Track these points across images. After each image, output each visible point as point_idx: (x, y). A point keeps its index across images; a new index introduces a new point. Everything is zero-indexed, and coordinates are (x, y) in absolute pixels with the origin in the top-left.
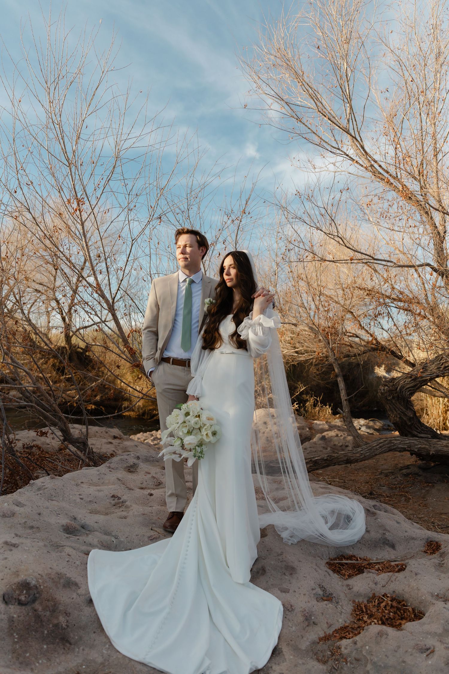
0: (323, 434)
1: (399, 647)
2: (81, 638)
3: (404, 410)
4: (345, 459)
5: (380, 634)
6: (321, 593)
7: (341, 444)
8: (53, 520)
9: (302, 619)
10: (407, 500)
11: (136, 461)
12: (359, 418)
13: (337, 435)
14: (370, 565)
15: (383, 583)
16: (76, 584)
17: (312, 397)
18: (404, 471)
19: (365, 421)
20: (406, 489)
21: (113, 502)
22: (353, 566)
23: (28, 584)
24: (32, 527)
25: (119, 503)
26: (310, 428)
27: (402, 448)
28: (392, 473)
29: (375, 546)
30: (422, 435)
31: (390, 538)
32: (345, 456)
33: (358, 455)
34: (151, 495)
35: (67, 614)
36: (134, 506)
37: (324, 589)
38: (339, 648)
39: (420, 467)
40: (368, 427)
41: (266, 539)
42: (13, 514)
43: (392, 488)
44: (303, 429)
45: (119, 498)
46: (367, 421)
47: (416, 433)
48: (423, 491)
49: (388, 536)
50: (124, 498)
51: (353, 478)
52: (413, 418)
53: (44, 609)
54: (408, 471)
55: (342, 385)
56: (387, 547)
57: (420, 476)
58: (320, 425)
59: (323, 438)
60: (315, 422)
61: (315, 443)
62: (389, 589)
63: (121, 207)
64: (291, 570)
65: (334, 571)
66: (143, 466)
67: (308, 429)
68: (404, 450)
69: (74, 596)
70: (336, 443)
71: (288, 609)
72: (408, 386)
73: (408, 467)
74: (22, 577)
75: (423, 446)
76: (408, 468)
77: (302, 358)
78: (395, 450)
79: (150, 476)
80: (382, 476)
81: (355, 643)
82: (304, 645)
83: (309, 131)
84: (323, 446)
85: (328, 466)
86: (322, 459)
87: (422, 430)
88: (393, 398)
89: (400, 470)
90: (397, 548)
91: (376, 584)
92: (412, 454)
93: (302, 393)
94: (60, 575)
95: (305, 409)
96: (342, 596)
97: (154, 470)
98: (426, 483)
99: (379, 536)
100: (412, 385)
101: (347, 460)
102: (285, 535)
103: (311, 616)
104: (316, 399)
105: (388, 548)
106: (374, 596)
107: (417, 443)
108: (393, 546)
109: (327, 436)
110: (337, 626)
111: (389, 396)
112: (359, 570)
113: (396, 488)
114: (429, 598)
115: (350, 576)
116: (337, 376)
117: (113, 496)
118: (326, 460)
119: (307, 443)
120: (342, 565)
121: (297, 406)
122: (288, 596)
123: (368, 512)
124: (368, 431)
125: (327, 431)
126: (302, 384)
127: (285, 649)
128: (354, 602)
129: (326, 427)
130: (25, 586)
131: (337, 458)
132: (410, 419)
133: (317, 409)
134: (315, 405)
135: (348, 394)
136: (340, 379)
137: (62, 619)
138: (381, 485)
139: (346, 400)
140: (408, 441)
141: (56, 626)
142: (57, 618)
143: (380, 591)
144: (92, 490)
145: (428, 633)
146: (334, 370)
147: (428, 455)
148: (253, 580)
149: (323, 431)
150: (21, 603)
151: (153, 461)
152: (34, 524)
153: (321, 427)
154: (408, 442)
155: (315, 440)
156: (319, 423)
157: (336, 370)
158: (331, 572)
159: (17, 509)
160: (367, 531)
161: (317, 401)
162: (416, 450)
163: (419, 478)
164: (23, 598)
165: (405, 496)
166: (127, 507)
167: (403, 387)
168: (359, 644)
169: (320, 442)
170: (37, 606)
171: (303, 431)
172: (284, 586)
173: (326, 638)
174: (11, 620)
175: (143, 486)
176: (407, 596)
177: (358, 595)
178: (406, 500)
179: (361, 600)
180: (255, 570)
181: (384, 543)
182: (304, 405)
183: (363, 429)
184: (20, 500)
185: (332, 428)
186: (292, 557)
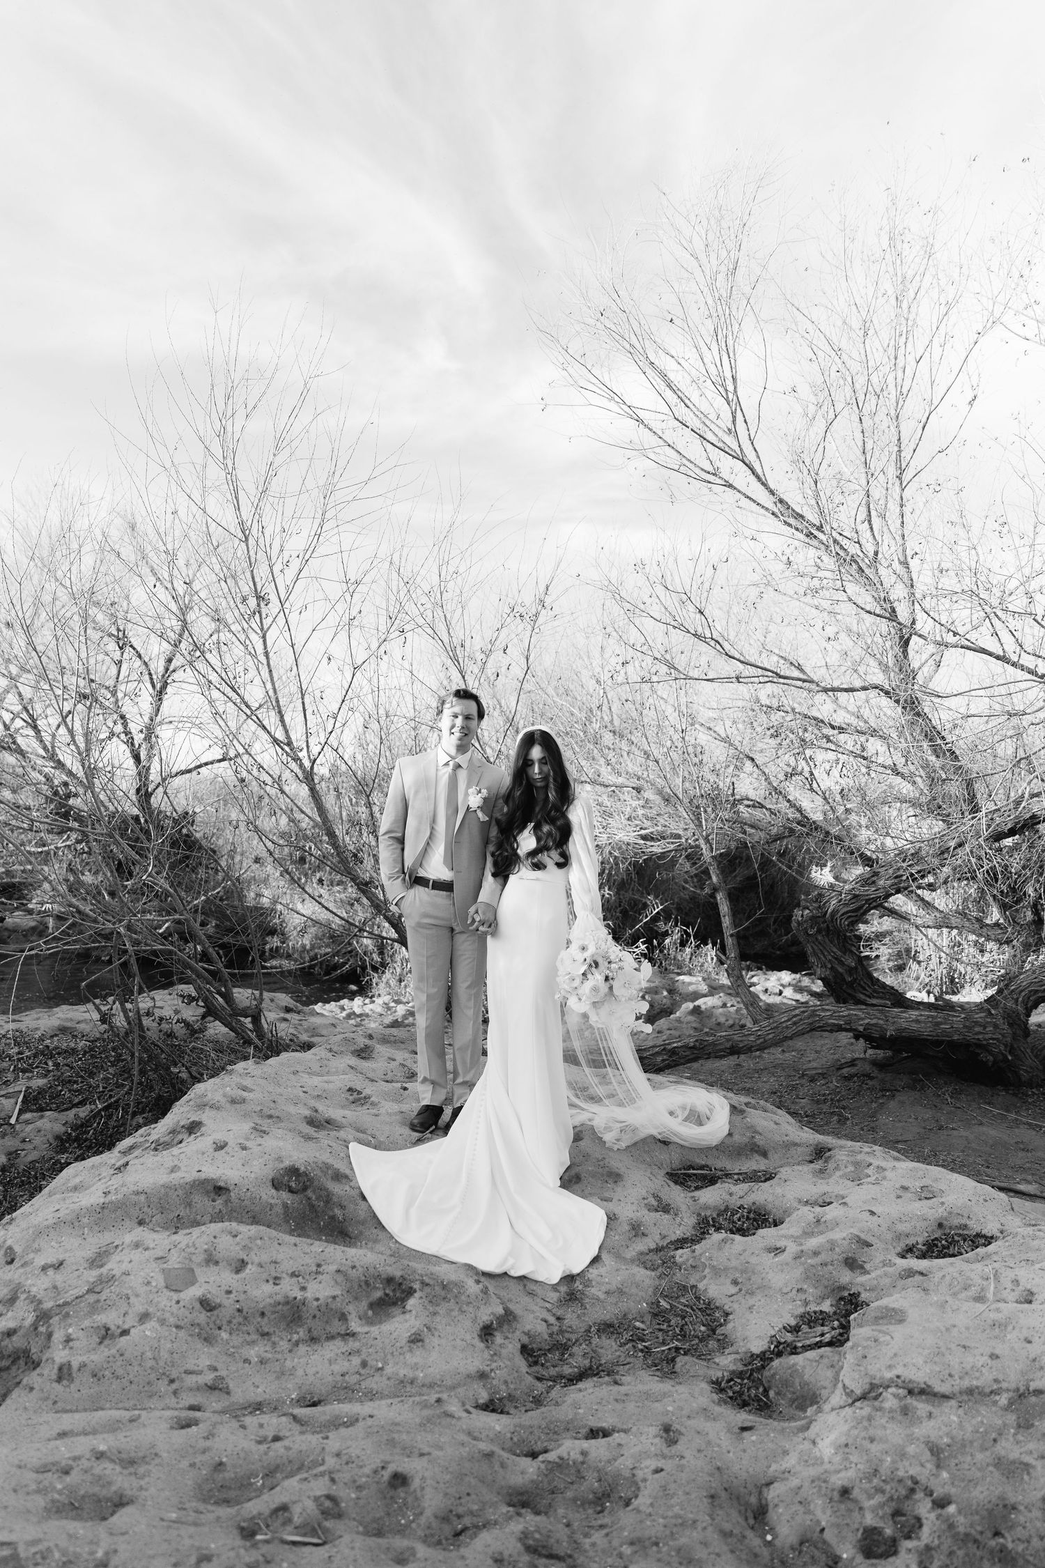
0: (697, 1003)
1: (744, 1251)
2: (361, 1233)
3: (839, 953)
4: (728, 1045)
5: (724, 1241)
6: (655, 1203)
7: (731, 1022)
8: (292, 1109)
9: (627, 1228)
10: (842, 1121)
11: (368, 1042)
12: (780, 970)
13: (724, 1005)
14: (728, 1175)
15: (742, 1194)
16: (346, 1177)
17: (676, 925)
18: (845, 1071)
19: (794, 976)
20: (844, 1103)
21: (351, 1098)
22: (704, 1177)
23: (298, 1169)
24: (270, 1117)
25: (359, 1099)
26: (670, 992)
27: (834, 1025)
28: (823, 1075)
29: (739, 1154)
30: (874, 1001)
31: (761, 1143)
32: (728, 1040)
33: (752, 1038)
34: (405, 1089)
35: (342, 1207)
36: (383, 1102)
37: (659, 1199)
38: (673, 1257)
39: (874, 1063)
40: (799, 989)
41: (582, 1143)
42: (244, 1101)
43: (818, 1102)
44: (656, 993)
45: (359, 1093)
46: (798, 976)
47: (863, 997)
48: (874, 1105)
49: (759, 1139)
50: (367, 1092)
51: (748, 1086)
52: (856, 968)
53: (317, 1199)
54: (853, 1070)
55: (724, 908)
56: (756, 1155)
57: (872, 1078)
58: (690, 984)
59: (697, 1010)
60: (681, 978)
61: (679, 1020)
62: (747, 1202)
63: (327, 599)
64: (616, 1177)
65: (676, 1183)
66: (382, 1050)
67: (665, 993)
68: (840, 1029)
69: (347, 1188)
70: (722, 1020)
71: (611, 1218)
72: (846, 909)
73: (852, 1063)
74: (287, 1163)
75: (874, 1021)
76: (853, 1065)
77: (657, 848)
78: (822, 1029)
79: (396, 1063)
80: (803, 1081)
81: (694, 1251)
82: (630, 1253)
83: (661, 442)
84: (694, 1025)
85: (695, 1059)
86: (686, 1047)
87: (875, 991)
88: (819, 931)
89: (838, 1069)
90: (770, 1155)
91: (731, 1194)
92: (857, 1037)
93: (655, 919)
94: (328, 1166)
95: (661, 951)
96: (683, 1208)
97: (401, 1056)
98: (881, 1090)
99: (745, 1140)
100: (852, 907)
101: (732, 1047)
102: (608, 1137)
103: (639, 1226)
104: (685, 931)
105: (757, 1157)
106: (727, 1209)
107: (863, 1016)
108: (764, 1154)
109: (703, 1007)
110: (674, 1238)
111: (812, 927)
112: (712, 1181)
113: (825, 1101)
114: (795, 1204)
115: (697, 1188)
116: (715, 890)
117: (350, 1090)
118: (694, 1047)
119: (662, 1021)
120: (689, 1176)
121: (643, 947)
122: (610, 1205)
123: (734, 1109)
124: (798, 997)
125: (705, 996)
126: (656, 897)
127: (604, 1256)
128: (699, 1215)
129: (704, 988)
130: (293, 1171)
131: (713, 1044)
132: (851, 971)
133: (688, 950)
134: (683, 944)
135: (735, 924)
136: (720, 897)
137: (337, 1212)
138: (798, 1097)
139: (732, 935)
140: (845, 1011)
141: (333, 1218)
142: (332, 1210)
143: (734, 1202)
144: (316, 1080)
145: (783, 1236)
146: (710, 878)
147: (883, 1038)
148: (563, 1186)
149: (696, 996)
150: (291, 1191)
151: (395, 1042)
152: (272, 1112)
153: (692, 988)
154: (845, 1013)
155: (678, 1014)
156: (691, 982)
157: (714, 879)
158: (672, 1184)
159: (245, 1094)
160: (730, 1134)
161: (688, 935)
162: (861, 1029)
163: (870, 1083)
164: (293, 1184)
165: (840, 1115)
166: (373, 1104)
167: (834, 912)
168: (697, 1253)
169: (690, 1018)
170: (309, 1193)
171: (657, 997)
172: (607, 1195)
173: (658, 1250)
174: (285, 1206)
175: (389, 1078)
176: (769, 1207)
177: (706, 1207)
178: (839, 1121)
179: (708, 1213)
180: (566, 1177)
181: (752, 1150)
182: (659, 944)
183: (788, 992)
184: (245, 1083)
185: (714, 989)
186: (616, 1164)
